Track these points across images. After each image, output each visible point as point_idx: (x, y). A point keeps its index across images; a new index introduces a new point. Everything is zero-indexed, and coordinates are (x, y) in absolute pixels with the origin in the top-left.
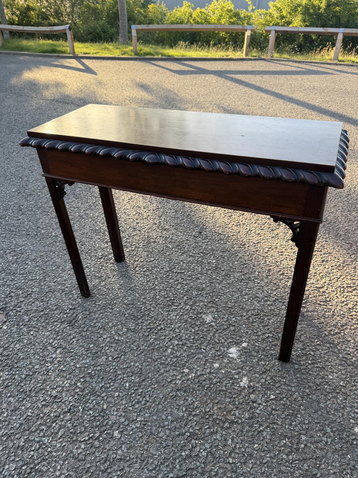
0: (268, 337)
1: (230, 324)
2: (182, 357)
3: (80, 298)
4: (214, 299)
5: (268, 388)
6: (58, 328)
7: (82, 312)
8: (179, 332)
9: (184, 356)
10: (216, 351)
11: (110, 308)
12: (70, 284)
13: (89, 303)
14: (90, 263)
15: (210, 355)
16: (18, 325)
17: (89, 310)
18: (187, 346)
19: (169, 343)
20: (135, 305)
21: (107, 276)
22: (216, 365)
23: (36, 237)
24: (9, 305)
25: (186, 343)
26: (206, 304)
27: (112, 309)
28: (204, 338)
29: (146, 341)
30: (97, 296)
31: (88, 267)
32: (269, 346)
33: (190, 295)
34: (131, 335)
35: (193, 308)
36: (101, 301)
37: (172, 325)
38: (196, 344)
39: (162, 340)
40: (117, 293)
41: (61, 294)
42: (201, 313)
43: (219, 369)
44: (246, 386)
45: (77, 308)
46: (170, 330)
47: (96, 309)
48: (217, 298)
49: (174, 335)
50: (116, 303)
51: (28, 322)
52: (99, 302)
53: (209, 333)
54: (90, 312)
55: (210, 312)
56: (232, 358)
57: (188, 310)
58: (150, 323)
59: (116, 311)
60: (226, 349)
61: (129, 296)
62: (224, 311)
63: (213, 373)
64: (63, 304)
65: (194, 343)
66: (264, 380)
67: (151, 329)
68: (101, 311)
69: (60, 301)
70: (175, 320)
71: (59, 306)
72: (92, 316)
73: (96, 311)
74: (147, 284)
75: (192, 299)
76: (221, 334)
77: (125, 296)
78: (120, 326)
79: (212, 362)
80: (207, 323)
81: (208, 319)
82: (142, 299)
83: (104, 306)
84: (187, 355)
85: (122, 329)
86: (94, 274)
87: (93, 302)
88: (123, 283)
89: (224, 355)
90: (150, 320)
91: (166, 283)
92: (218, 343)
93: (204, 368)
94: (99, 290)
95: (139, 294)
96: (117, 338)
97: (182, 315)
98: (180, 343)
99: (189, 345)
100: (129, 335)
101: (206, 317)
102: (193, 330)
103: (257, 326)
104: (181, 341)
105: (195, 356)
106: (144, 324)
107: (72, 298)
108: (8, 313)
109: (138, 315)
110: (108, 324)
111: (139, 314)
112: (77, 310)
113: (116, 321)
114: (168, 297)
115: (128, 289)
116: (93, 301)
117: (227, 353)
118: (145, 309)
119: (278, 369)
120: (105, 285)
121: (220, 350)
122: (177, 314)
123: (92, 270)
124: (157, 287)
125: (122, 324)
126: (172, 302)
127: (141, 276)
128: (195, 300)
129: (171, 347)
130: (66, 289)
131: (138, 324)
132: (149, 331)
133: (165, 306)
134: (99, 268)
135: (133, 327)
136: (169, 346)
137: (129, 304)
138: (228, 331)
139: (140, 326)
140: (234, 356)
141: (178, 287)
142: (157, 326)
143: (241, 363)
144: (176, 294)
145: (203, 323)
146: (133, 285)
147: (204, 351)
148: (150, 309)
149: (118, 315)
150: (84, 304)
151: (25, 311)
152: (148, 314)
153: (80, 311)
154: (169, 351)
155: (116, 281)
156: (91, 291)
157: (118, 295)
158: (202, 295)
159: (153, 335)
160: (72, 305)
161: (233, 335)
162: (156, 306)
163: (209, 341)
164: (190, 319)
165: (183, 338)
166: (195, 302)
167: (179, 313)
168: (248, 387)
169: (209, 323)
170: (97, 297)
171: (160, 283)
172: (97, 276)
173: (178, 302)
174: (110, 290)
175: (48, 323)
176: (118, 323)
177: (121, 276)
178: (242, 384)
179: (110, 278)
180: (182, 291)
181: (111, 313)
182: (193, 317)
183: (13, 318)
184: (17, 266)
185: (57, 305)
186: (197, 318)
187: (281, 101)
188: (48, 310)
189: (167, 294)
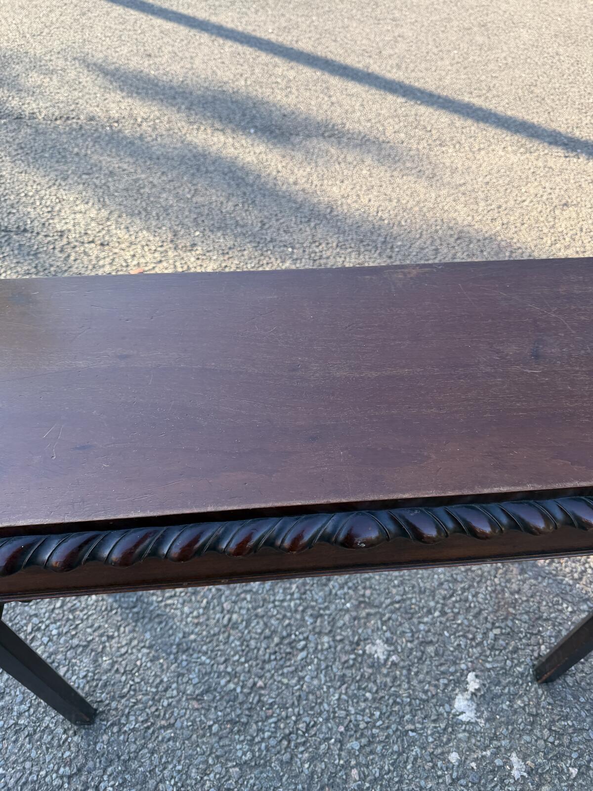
0: (496, 638)
1: (422, 642)
2: (387, 773)
3: (75, 734)
4: (361, 592)
5: (556, 756)
7: (105, 771)
8: (347, 715)
9: (389, 771)
10: (434, 721)
11: (165, 728)
12: (21, 703)
13: (105, 737)
14: (36, 615)
15: (430, 739)
17: (119, 757)
18: (380, 742)
19: (343, 753)
20: (215, 690)
21: (101, 636)
22: (454, 757)
25: (373, 736)
26: (354, 614)
27: (171, 726)
28: (398, 703)
29: (296, 776)
30: (114, 704)
31: (39, 629)
32: (508, 658)
33: (313, 608)
34: (257, 778)
35: (338, 638)
36: (132, 718)
37: (321, 703)
38: (394, 727)
39: (325, 754)
40: (156, 676)
41: (15, 742)
42: (358, 644)
43: (462, 763)
44: (525, 774)
45: (84, 765)
46: (327, 720)
47: (133, 748)
48: (365, 588)
49: (342, 729)
50: (169, 705)
52: (128, 721)
53: (400, 685)
54: (125, 761)
55: (373, 631)
56: (469, 723)
57: (330, 647)
58: (275, 723)
59: (182, 728)
60: (447, 707)
61: (189, 671)
62: (394, 616)
63: (458, 779)
64: (43, 773)
65: (388, 728)
66: (542, 742)
67: (287, 737)
68: (150, 746)
69: (28, 765)
70: (320, 688)
71: (33, 782)
72: (136, 770)
73: (137, 752)
74: (208, 619)
75: (321, 616)
76: (421, 676)
77: (180, 675)
78: (218, 768)
79: (443, 753)
80: (382, 661)
81: (379, 650)
82: (222, 667)
83: (148, 728)
84: (392, 764)
85: (227, 771)
86: (66, 642)
87: (115, 729)
88: (155, 637)
89: (454, 723)
90: (272, 716)
91: (248, 597)
92: (428, 701)
93: (439, 777)
94: (105, 685)
95: (205, 653)
97: (327, 667)
98: (364, 741)
99: (383, 736)
100: (252, 781)
101: (374, 648)
102: (368, 695)
103: (466, 622)
104: (362, 735)
105: (408, 758)
106: (267, 734)
107: (55, 743)
109: (238, 716)
110: (188, 776)
111: (238, 712)
112: (89, 772)
113: (200, 759)
114: (274, 632)
115: (175, 651)
116: (113, 725)
117: (455, 715)
118: (246, 690)
119: (549, 704)
120: (112, 665)
121: (439, 715)
122: (317, 669)
123: (55, 632)
124: (235, 616)
125: (218, 757)
126: (290, 644)
127: (181, 600)
128: (330, 615)
129: (353, 762)
130: (21, 722)
131: (254, 738)
132: (288, 746)
133: (281, 662)
134: (68, 620)
135: (249, 755)
136: (348, 762)
137: (202, 694)
138: (428, 662)
139: (259, 742)
140: (468, 716)
141: (280, 597)
142: (295, 722)
143: (488, 725)
144: (284, 617)
145: (376, 665)
146: (181, 635)
147: (414, 734)
148: (255, 684)
149: (194, 736)
150: (95, 744)
152: (259, 701)
153: (99, 772)
154: (354, 773)
155: (131, 640)
156: (89, 700)
157: (162, 681)
158: (336, 594)
159: (302, 753)
160: (69, 763)
161: (441, 665)
162: (262, 669)
163: (410, 704)
164: (348, 668)
165: (362, 726)
166: (333, 622)
167: (319, 665)
168: (529, 773)
169: (386, 660)
170: (116, 709)
171: (235, 602)
172: (78, 646)
173: (301, 637)
174: (133, 675)
176: (210, 761)
177: (137, 621)
178: (516, 773)
179: (112, 637)
180: (292, 604)
181: (174, 739)
182: (351, 662)
185: (25, 783)
186: (359, 659)
189: (266, 624)
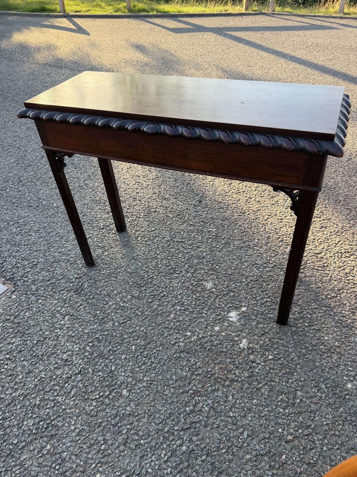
0: (266, 302)
1: (230, 290)
2: (185, 321)
3: (85, 268)
4: (214, 266)
5: (266, 349)
6: (65, 296)
7: (87, 281)
8: (181, 298)
9: (187, 321)
10: (217, 315)
11: (114, 277)
12: (74, 254)
13: (93, 272)
14: (92, 234)
15: (211, 319)
16: (26, 294)
17: (94, 279)
18: (189, 311)
19: (172, 308)
20: (138, 273)
21: (109, 246)
22: (217, 328)
23: (38, 208)
24: (16, 275)
25: (188, 309)
26: (206, 271)
27: (116, 277)
28: (205, 304)
29: (150, 307)
30: (102, 265)
31: (91, 238)
32: (267, 310)
33: (191, 264)
34: (135, 302)
35: (194, 276)
36: (105, 270)
37: (174, 291)
38: (198, 309)
39: (165, 306)
40: (120, 263)
41: (66, 263)
42: (202, 280)
43: (219, 332)
44: (246, 348)
45: (82, 277)
46: (173, 297)
47: (100, 278)
48: (217, 266)
49: (177, 301)
50: (119, 272)
51: (35, 291)
52: (103, 271)
53: (210, 299)
54: (96, 281)
55: (210, 279)
56: (232, 321)
57: (189, 277)
58: (153, 290)
59: (120, 279)
60: (226, 313)
61: (132, 265)
62: (224, 278)
63: (214, 335)
64: (69, 274)
65: (195, 309)
66: (263, 342)
67: (154, 296)
68: (106, 280)
69: (66, 270)
70: (177, 287)
71: (65, 275)
72: (97, 284)
73: (101, 280)
74: (149, 254)
75: (193, 267)
76: (221, 300)
77: (128, 265)
78: (124, 294)
79: (213, 325)
80: (208, 289)
81: (209, 285)
82: (144, 268)
83: (109, 275)
84: (189, 320)
85: (127, 296)
86: (97, 244)
87: (98, 271)
88: (126, 252)
89: (225, 319)
90: (153, 288)
91: (167, 252)
92: (219, 308)
93: (206, 332)
94: (102, 259)
95: (141, 263)
96: (122, 305)
97: (183, 282)
98: (183, 308)
99: (191, 310)
100: (133, 302)
101: (207, 284)
102: (194, 296)
103: (256, 291)
104: (183, 306)
105: (197, 320)
106: (148, 292)
107: (77, 268)
108: (16, 283)
109: (141, 283)
110: (113, 292)
111: (142, 282)
112: (83, 279)
113: (120, 289)
114: (170, 265)
115: (131, 258)
116: (98, 270)
117: (227, 317)
118: (148, 277)
119: (276, 332)
120: (108, 255)
121: (220, 314)
122: (179, 281)
123: (95, 240)
124: (159, 256)
125: (126, 291)
126: (174, 271)
127: (142, 245)
128: (196, 268)
129: (174, 312)
130: (71, 259)
131: (142, 291)
132: (153, 298)
133: (167, 274)
134: (102, 238)
135: (137, 295)
136: (172, 311)
137: (133, 273)
138: (228, 297)
139: (143, 293)
140: (234, 319)
141: (180, 256)
142: (160, 293)
143: (240, 326)
144: (177, 262)
145: (204, 289)
146: (136, 255)
147: (205, 315)
148: (153, 277)
149: (122, 283)
150: (89, 273)
151: (32, 281)
152: (151, 282)
153: (86, 280)
154: (172, 316)
155: (118, 250)
156: (95, 261)
157: (121, 265)
158: (203, 263)
159: (157, 302)
160: (78, 274)
161: (233, 300)
162: (159, 274)
163: (210, 306)
164: (192, 286)
165: (185, 304)
166: (196, 270)
167: (181, 280)
168: (248, 348)
169: (210, 289)
170: (102, 266)
171: (162, 252)
172: (100, 246)
173: (180, 270)
174: (113, 260)
175: (55, 292)
176: (123, 291)
177: (124, 246)
178: (241, 345)
179: (113, 248)
180: (183, 260)
181: (115, 281)
182: (195, 284)
183: (21, 288)
184: (21, 237)
185: (62, 275)
186: (198, 285)
187: (282, 60)
188: (54, 280)
189: (169, 262)
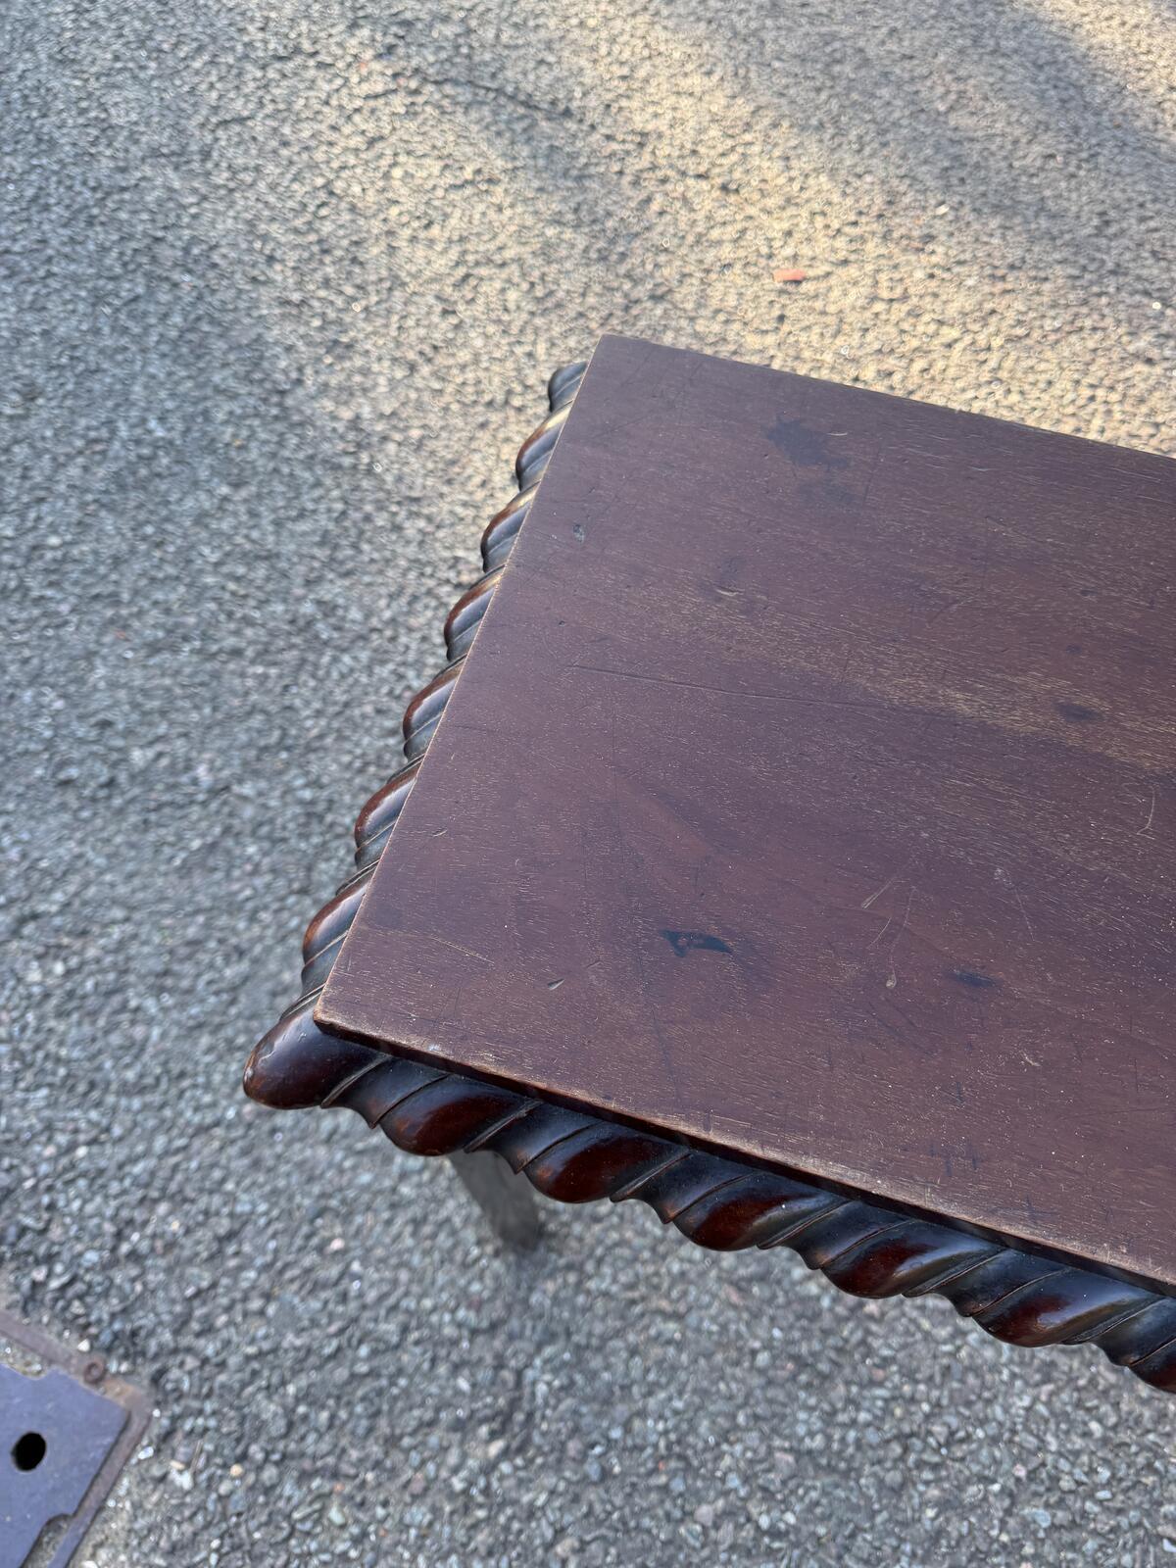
3: (497, 1254)
6: (455, 1471)
7: (539, 1347)
8: (1039, 1449)
11: (668, 1316)
13: (550, 1286)
16: (243, 1458)
17: (569, 1334)
18: (1095, 1533)
19: (1012, 1522)
20: (779, 1282)
23: (117, 802)
24: (144, 1320)
25: (1084, 1514)
27: (678, 1317)
28: (1156, 1472)
29: (904, 1524)
30: (577, 1228)
34: (825, 1493)
36: (607, 1270)
37: (989, 1402)
38: (1134, 1515)
39: (973, 1507)
41: (387, 1223)
45: (503, 1321)
46: (994, 1440)
47: (598, 1327)
49: (1021, 1472)
50: (683, 1274)
51: (285, 1436)
52: (598, 1273)
54: (579, 1349)
58: (886, 1400)
59: (699, 1330)
64: (428, 1303)
65: (1120, 1511)
67: (903, 1438)
68: (631, 1338)
69: (403, 1277)
71: (407, 1311)
72: (596, 1373)
73: (604, 1339)
78: (752, 1439)
83: (633, 1302)
85: (770, 1450)
87: (572, 1278)
90: (880, 1384)
96: (764, 1522)
98: (1062, 1516)
99: (1104, 1524)
100: (814, 1495)
102: (1094, 1426)
104: (1061, 1503)
106: (863, 1416)
107: (458, 1256)
108: (162, 1372)
109: (814, 1354)
110: (693, 1429)
111: (816, 1346)
112: (511, 1339)
113: (720, 1406)
116: (569, 1267)
118: (839, 1310)
125: (756, 1417)
129: (1028, 1549)
130: (405, 1190)
131: (834, 1412)
132: (902, 1458)
135: (819, 1441)
136: (1018, 1544)
137: (750, 1280)
139: (844, 1425)
142: (927, 1417)
149: (719, 1356)
150: (531, 1290)
151: (248, 1358)
152: (863, 1342)
153: (526, 1346)
159: (927, 1483)
160: (478, 1306)
165: (1066, 1483)
170: (580, 1238)
175: (392, 1442)
176: (741, 1419)
181: (680, 1346)
183: (200, 1412)
184: (87, 1029)
185: (394, 1308)
188: (364, 1351)
